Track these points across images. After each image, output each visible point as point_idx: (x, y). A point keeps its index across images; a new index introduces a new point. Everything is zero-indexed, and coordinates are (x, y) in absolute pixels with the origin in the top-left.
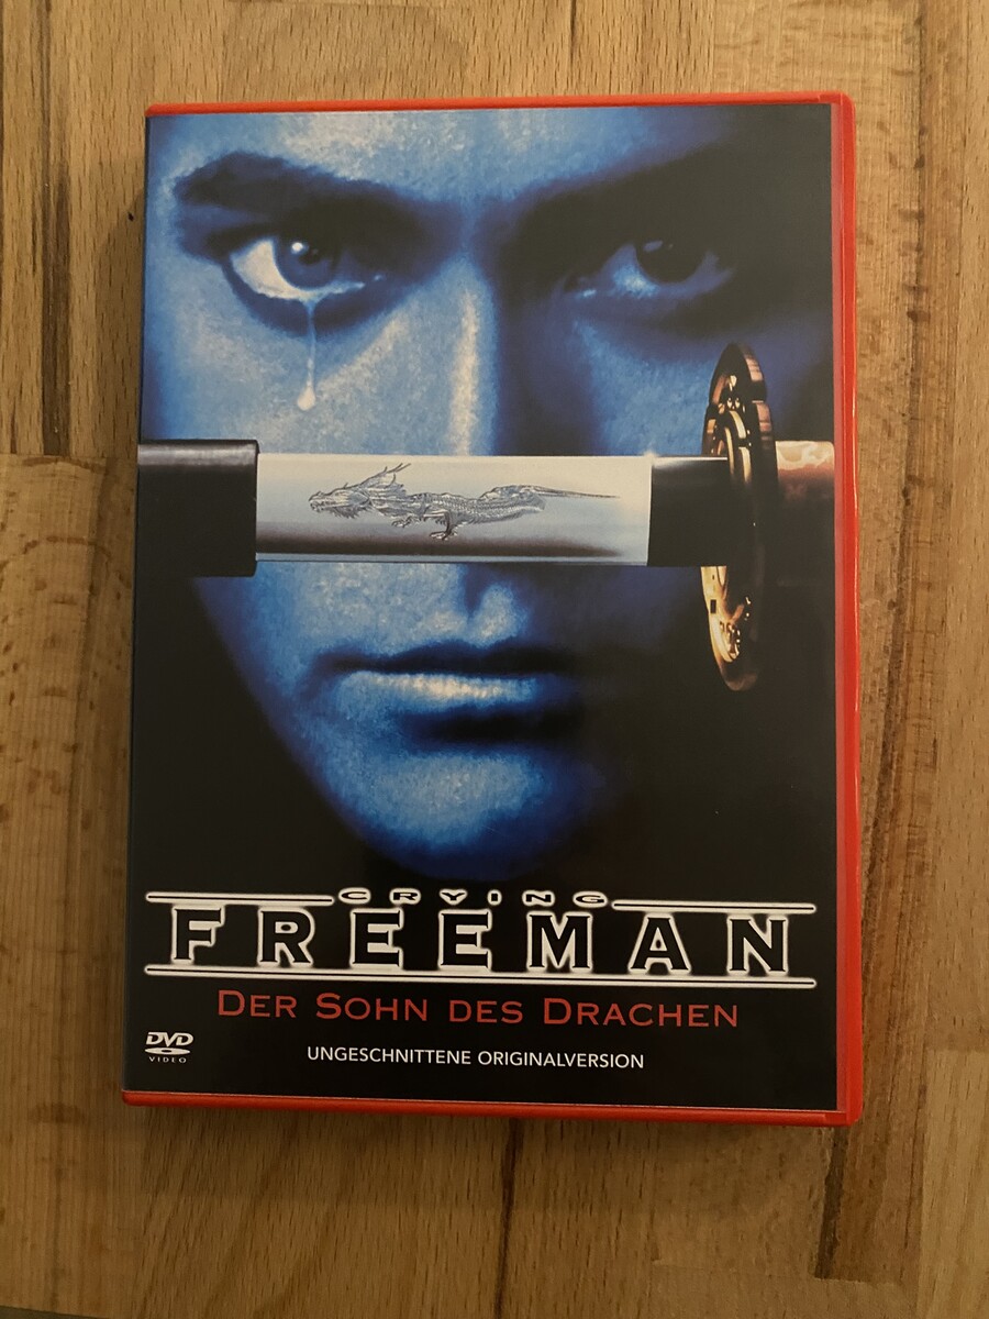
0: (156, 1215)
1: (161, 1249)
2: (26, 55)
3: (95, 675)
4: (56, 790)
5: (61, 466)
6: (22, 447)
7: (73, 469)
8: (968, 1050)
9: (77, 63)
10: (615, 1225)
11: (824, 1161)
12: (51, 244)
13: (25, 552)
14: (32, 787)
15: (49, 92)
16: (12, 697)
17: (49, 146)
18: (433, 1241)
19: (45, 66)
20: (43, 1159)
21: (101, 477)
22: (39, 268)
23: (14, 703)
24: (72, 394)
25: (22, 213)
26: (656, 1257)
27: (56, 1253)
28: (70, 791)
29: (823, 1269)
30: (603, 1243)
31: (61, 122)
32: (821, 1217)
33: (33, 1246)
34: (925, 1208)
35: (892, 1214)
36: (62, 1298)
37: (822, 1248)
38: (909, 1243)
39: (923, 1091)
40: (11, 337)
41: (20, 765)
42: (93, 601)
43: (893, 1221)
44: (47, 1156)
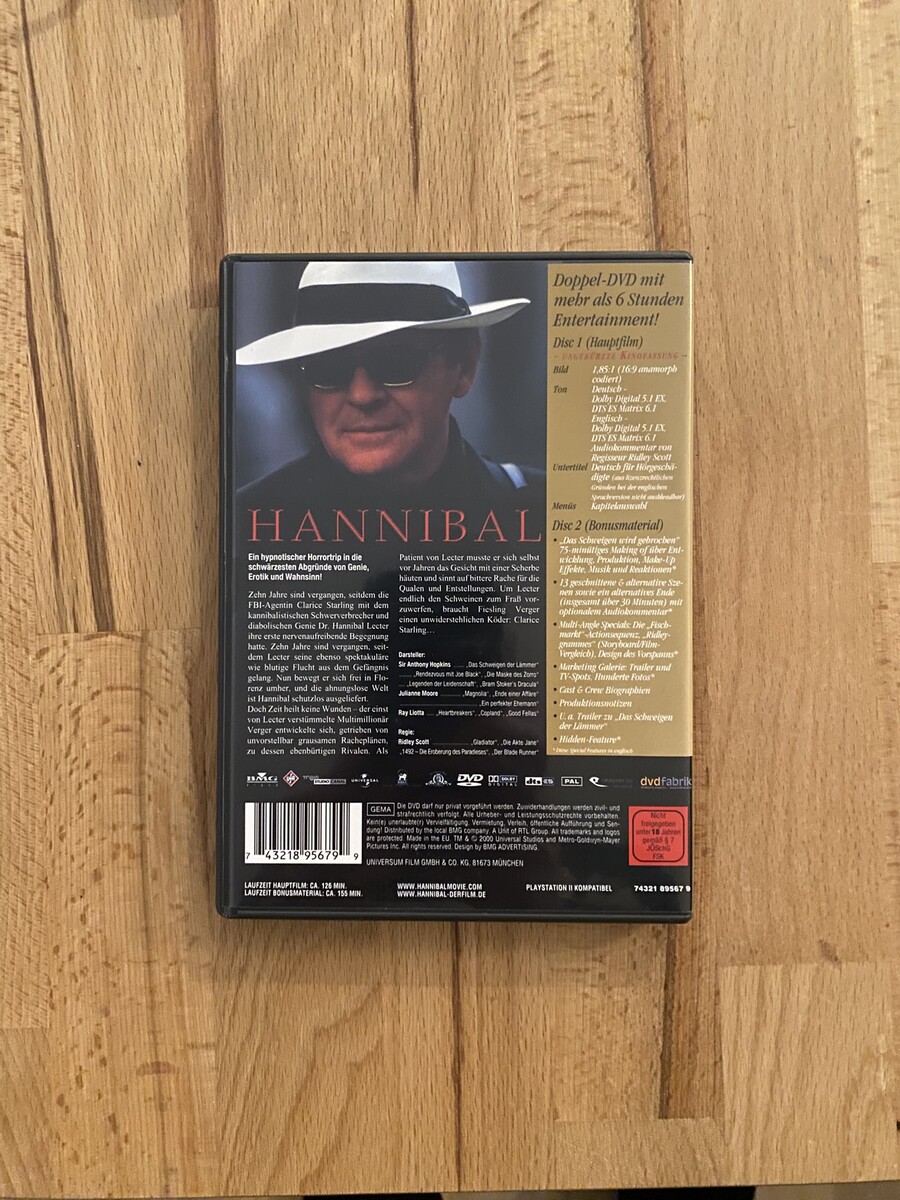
0: (228, 1127)
1: (235, 1148)
2: (55, 357)
3: (149, 777)
4: (131, 856)
5: (111, 638)
6: (82, 627)
7: (120, 639)
8: (744, 965)
9: (91, 359)
10: (528, 1099)
11: (658, 1045)
12: (87, 489)
13: (93, 698)
14: (115, 856)
15: (73, 381)
16: (95, 796)
17: (77, 418)
18: (411, 1123)
19: (68, 363)
20: (150, 1098)
21: (139, 644)
22: (80, 504)
23: (97, 801)
24: (113, 589)
25: (64, 466)
26: (556, 1116)
27: (165, 1159)
28: (142, 857)
29: (664, 1114)
30: (522, 1111)
31: (84, 403)
32: (659, 1081)
33: (149, 1156)
34: (725, 1068)
35: (703, 1075)
36: (171, 1188)
37: (661, 1101)
38: (717, 1091)
39: (717, 993)
40: (66, 552)
41: (105, 842)
42: (143, 728)
43: (705, 1078)
44: (152, 1096)
